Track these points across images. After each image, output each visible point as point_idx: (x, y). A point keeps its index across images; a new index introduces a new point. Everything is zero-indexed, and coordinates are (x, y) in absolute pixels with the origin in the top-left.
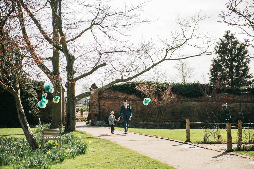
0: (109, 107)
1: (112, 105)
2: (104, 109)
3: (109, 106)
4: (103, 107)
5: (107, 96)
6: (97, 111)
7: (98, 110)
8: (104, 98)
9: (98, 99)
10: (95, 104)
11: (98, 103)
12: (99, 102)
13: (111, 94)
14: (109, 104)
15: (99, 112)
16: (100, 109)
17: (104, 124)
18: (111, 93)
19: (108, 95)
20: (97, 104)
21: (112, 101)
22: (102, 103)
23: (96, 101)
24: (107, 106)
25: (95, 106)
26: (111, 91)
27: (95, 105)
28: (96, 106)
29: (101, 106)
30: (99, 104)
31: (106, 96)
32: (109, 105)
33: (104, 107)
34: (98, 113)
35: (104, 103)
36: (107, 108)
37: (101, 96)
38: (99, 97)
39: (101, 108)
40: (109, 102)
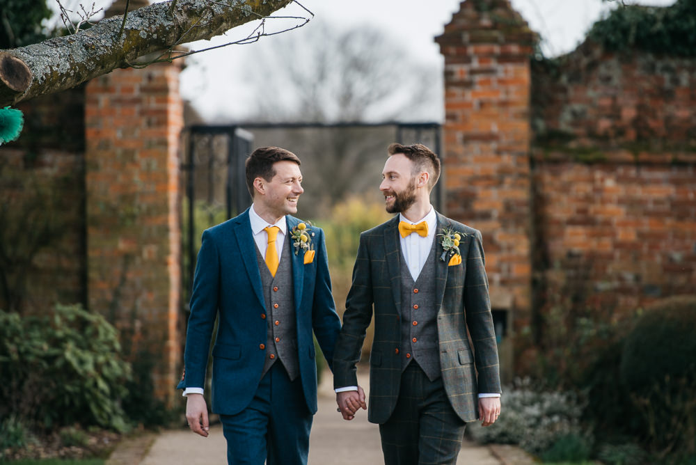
0: (641, 235)
1: (681, 217)
2: (592, 257)
3: (647, 225)
4: (575, 240)
5: (629, 113)
6: (518, 281)
7: (522, 270)
8: (592, 134)
9: (525, 148)
10: (491, 199)
11: (523, 195)
12: (535, 185)
13: (665, 95)
14: (641, 202)
15: (538, 288)
16: (541, 258)
17: (551, 427)
18: (676, 81)
19: (640, 107)
20: (508, 207)
21: (675, 173)
22: (565, 189)
23: (504, 172)
24: (624, 224)
25: (493, 225)
26: (667, 69)
27: (486, 216)
28: (504, 222)
29: (558, 223)
30: (539, 202)
31: (615, 113)
32: (648, 214)
33: (593, 235)
34: (524, 302)
35: (588, 199)
36: (618, 245)
37: (564, 122)
38: (541, 124)
39: (558, 248)
40: (643, 183)
